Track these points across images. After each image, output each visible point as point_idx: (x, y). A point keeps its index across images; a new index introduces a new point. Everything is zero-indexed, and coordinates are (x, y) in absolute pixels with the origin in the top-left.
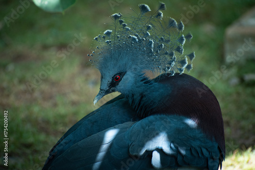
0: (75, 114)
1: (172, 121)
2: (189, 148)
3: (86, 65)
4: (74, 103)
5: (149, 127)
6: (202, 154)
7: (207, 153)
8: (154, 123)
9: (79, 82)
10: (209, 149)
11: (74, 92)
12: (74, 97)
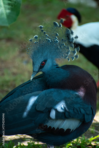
0: (15, 80)
1: (64, 93)
2: (73, 109)
3: (23, 51)
4: (14, 74)
5: (49, 94)
6: (80, 112)
7: (84, 111)
8: (52, 93)
9: (18, 61)
10: (85, 109)
11: (15, 67)
12: (15, 70)
